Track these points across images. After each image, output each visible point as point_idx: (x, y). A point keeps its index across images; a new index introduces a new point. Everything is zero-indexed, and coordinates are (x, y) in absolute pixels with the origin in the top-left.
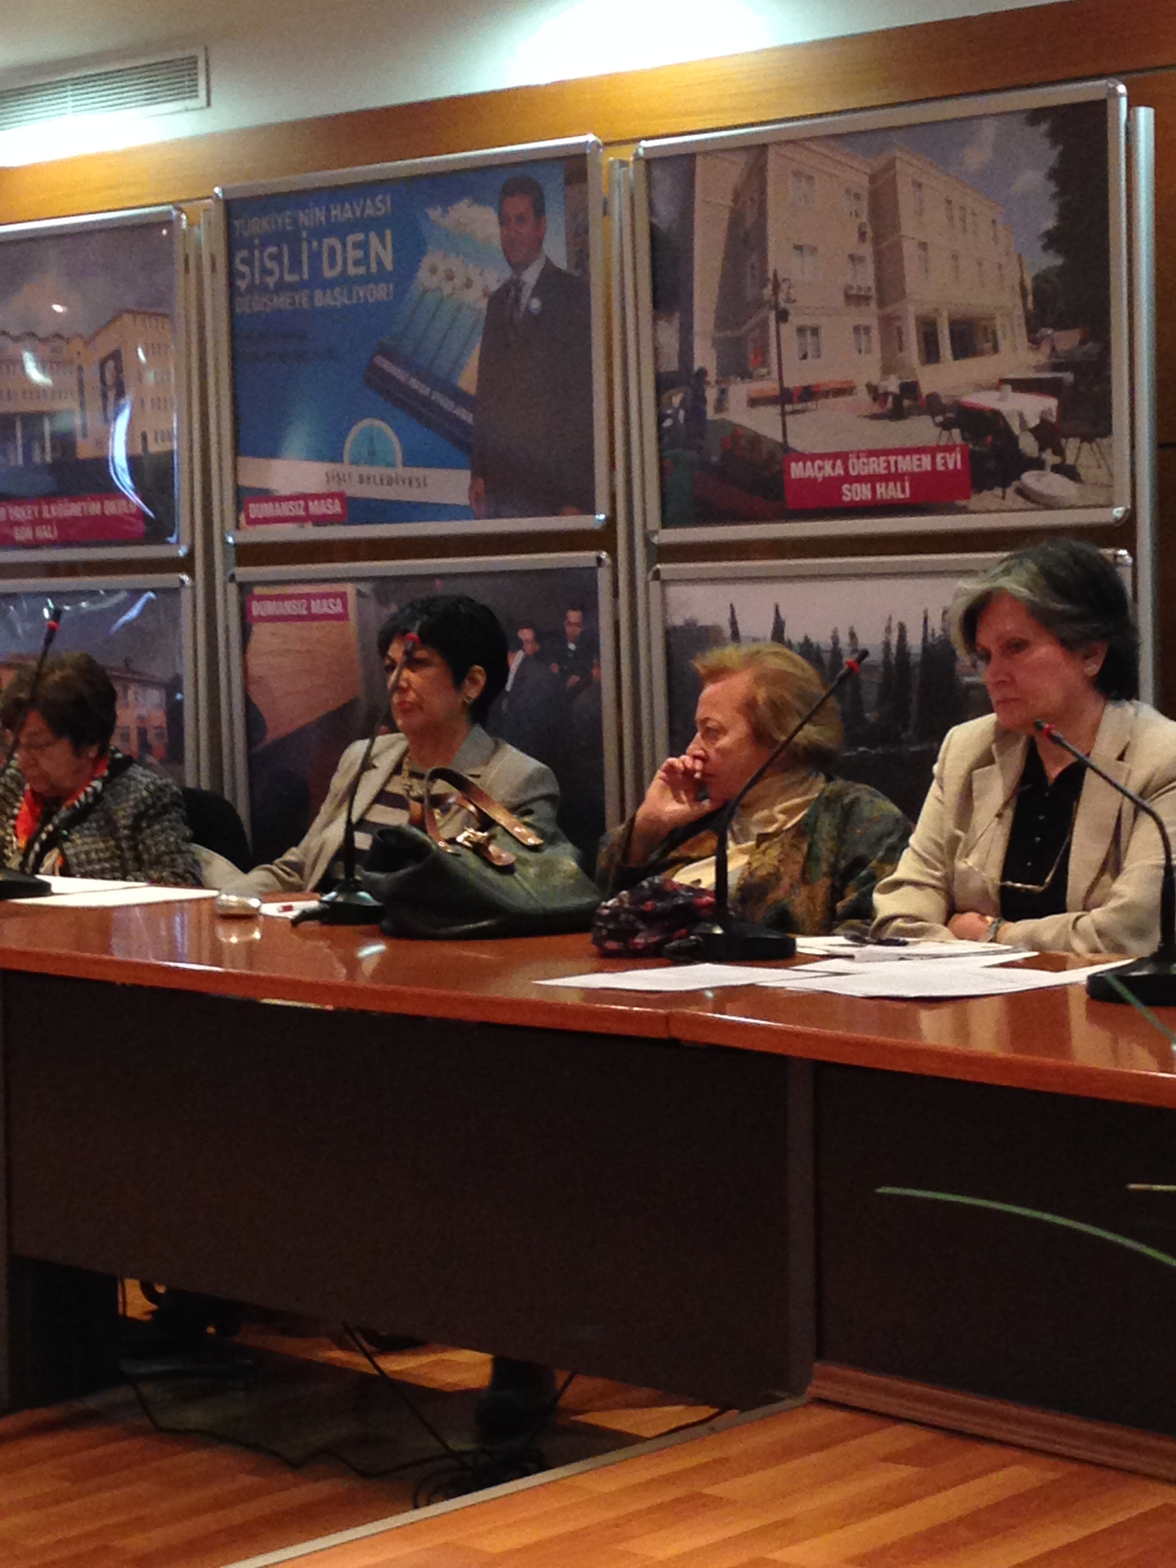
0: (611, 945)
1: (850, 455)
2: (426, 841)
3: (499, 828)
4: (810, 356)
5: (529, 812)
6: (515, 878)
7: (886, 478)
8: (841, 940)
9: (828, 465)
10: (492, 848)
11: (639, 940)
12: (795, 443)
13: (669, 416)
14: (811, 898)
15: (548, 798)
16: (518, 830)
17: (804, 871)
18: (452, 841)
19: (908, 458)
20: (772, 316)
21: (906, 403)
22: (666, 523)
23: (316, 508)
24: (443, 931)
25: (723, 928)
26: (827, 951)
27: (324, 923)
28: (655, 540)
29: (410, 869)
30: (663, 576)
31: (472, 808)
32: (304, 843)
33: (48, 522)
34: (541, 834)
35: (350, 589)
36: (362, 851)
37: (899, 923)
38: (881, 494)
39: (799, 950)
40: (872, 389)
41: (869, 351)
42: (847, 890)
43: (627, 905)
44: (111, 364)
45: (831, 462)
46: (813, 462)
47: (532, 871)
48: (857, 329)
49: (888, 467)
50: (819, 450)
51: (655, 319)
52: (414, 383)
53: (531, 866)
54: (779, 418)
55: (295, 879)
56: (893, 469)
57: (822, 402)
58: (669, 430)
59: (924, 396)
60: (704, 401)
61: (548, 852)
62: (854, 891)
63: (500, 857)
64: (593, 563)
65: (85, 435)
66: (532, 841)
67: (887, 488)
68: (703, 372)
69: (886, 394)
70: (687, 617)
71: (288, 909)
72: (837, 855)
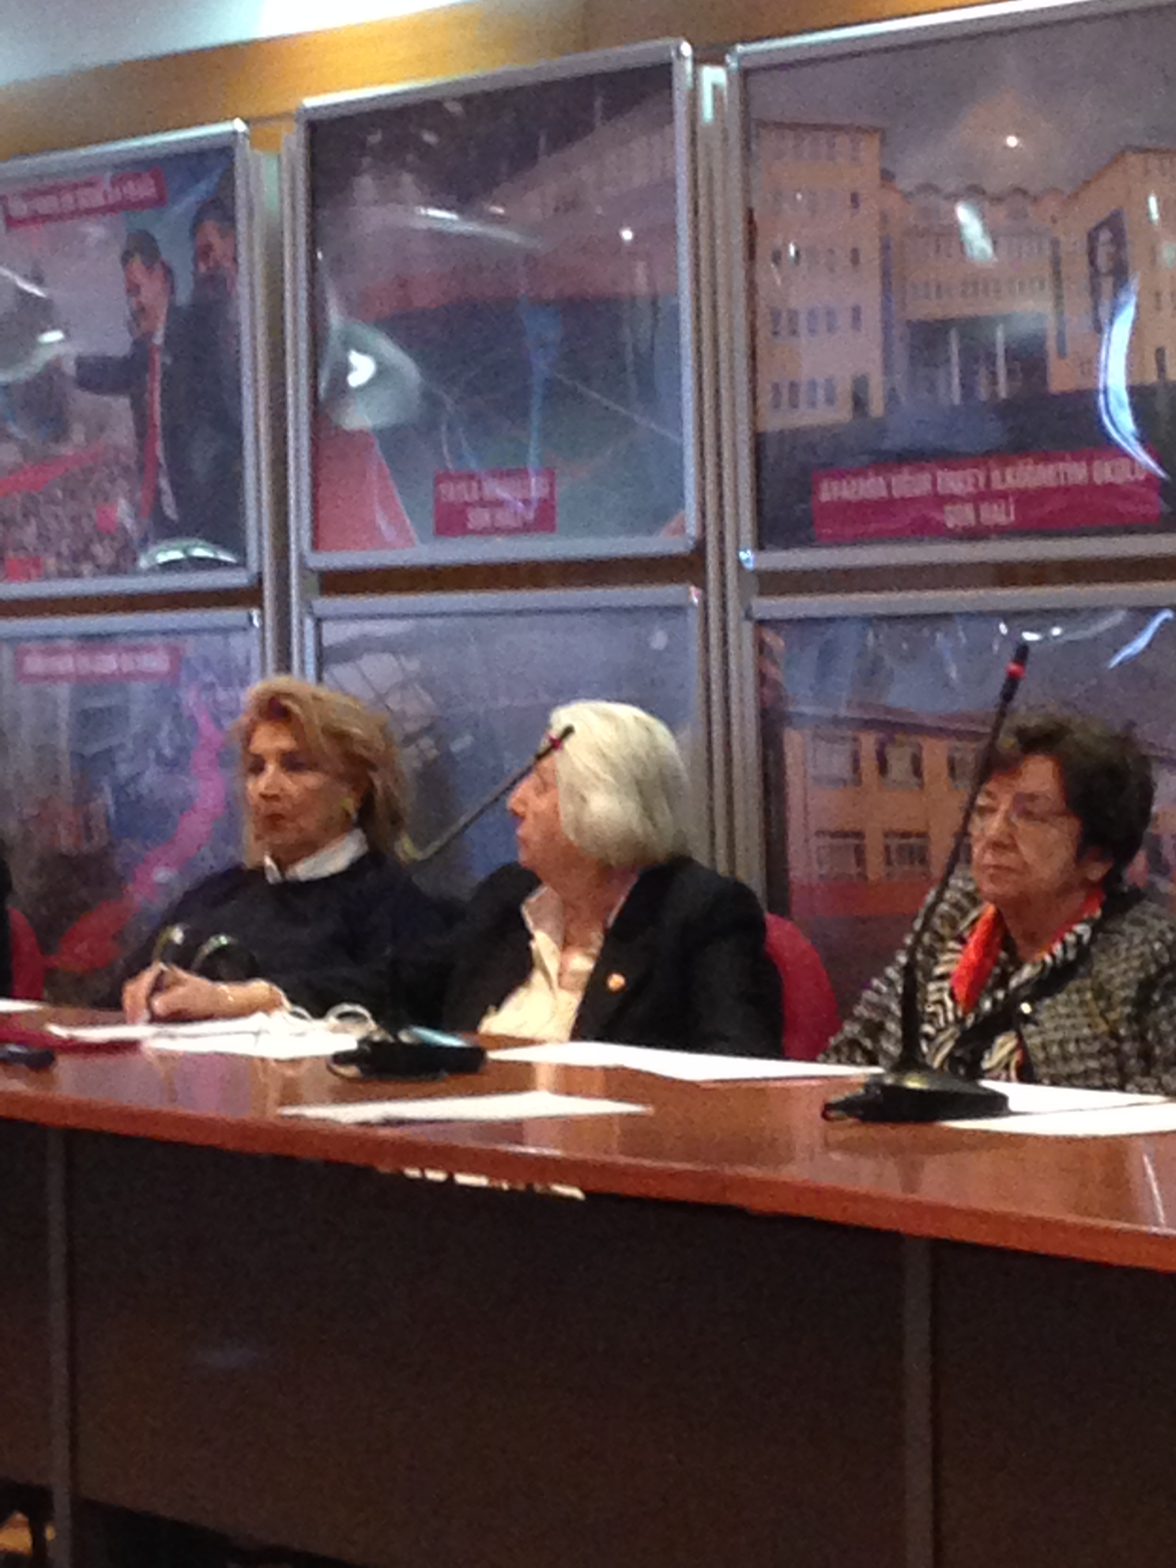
33: (1003, 495)
44: (1105, 236)
65: (1062, 353)
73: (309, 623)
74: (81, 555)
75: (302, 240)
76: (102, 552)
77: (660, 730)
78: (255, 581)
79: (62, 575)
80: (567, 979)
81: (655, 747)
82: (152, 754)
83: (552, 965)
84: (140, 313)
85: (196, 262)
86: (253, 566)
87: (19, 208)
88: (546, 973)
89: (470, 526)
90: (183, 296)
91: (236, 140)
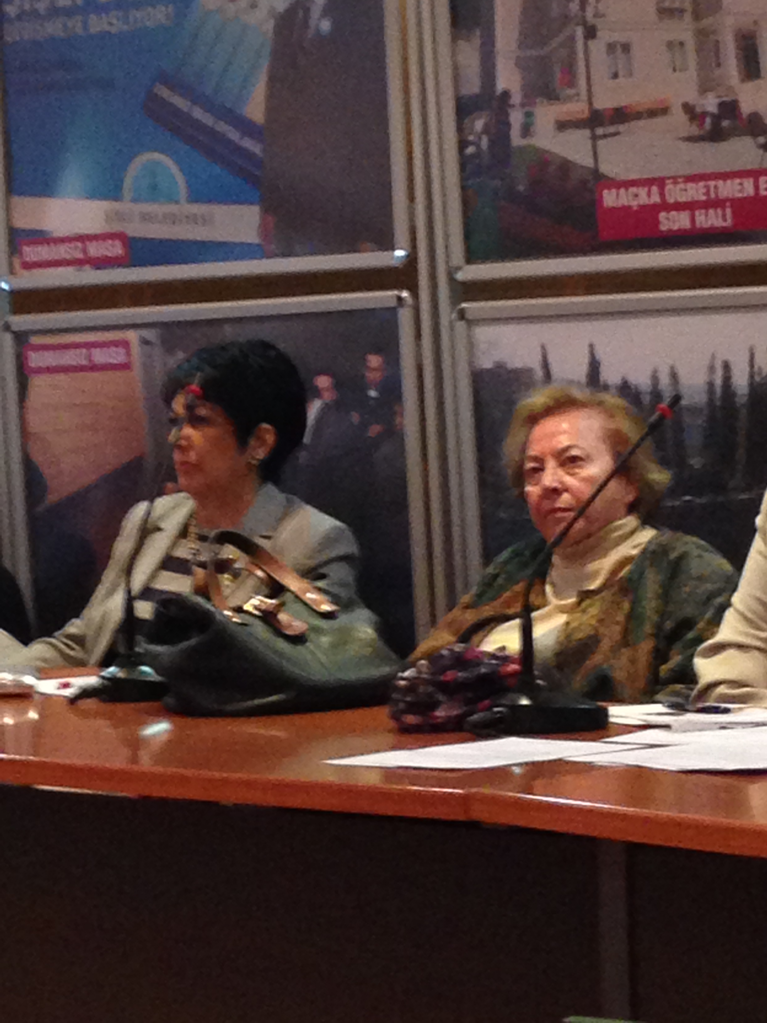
0: (411, 719)
1: (668, 181)
2: (208, 610)
3: (288, 594)
4: (621, 73)
5: (322, 577)
6: (307, 648)
7: (708, 205)
8: (659, 708)
9: (642, 192)
10: (283, 617)
11: (440, 713)
12: (605, 168)
13: (472, 143)
14: (633, 661)
15: (345, 558)
16: (311, 596)
17: (626, 632)
18: (239, 610)
19: (729, 182)
20: (580, 32)
21: (725, 123)
22: (469, 260)
23: (95, 250)
24: (229, 708)
25: (531, 698)
26: (645, 721)
27: (104, 701)
28: (460, 276)
29: (193, 642)
30: (469, 316)
31: (260, 573)
32: (86, 612)
34: (335, 599)
35: (132, 336)
36: (144, 621)
37: (722, 689)
38: (701, 223)
39: (612, 720)
40: (688, 109)
41: (684, 69)
42: (672, 653)
43: (425, 676)
45: (646, 189)
46: (627, 189)
47: (325, 640)
48: (670, 45)
49: (707, 193)
50: (633, 176)
51: (455, 38)
52: (198, 113)
53: (325, 635)
54: (589, 142)
55: (77, 653)
56: (713, 195)
57: (634, 124)
58: (472, 156)
59: (744, 116)
60: (508, 125)
61: (343, 619)
62: (678, 654)
63: (290, 626)
64: (393, 303)
66: (326, 607)
67: (706, 215)
68: (506, 94)
69: (704, 114)
70: (497, 359)
71: (66, 686)
72: (663, 615)
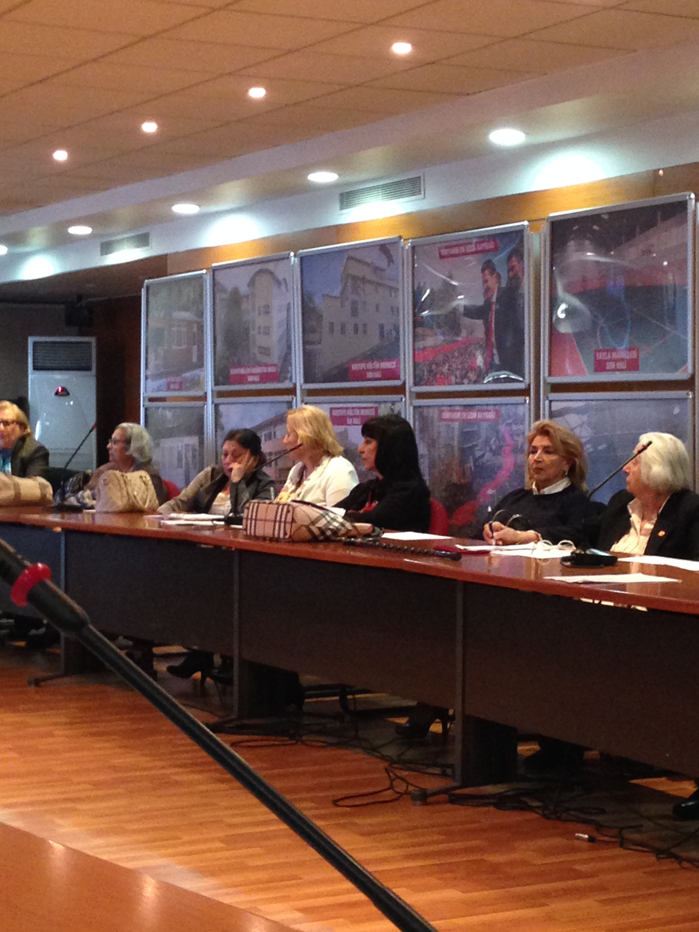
73: (547, 402)
74: (464, 376)
75: (548, 263)
76: (472, 376)
77: (679, 443)
78: (527, 386)
79: (456, 384)
80: (643, 532)
81: (677, 449)
82: (488, 448)
83: (638, 527)
84: (487, 290)
85: (509, 272)
86: (527, 381)
87: (444, 252)
88: (636, 529)
89: (607, 368)
90: (504, 284)
91: (524, 228)
